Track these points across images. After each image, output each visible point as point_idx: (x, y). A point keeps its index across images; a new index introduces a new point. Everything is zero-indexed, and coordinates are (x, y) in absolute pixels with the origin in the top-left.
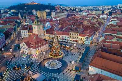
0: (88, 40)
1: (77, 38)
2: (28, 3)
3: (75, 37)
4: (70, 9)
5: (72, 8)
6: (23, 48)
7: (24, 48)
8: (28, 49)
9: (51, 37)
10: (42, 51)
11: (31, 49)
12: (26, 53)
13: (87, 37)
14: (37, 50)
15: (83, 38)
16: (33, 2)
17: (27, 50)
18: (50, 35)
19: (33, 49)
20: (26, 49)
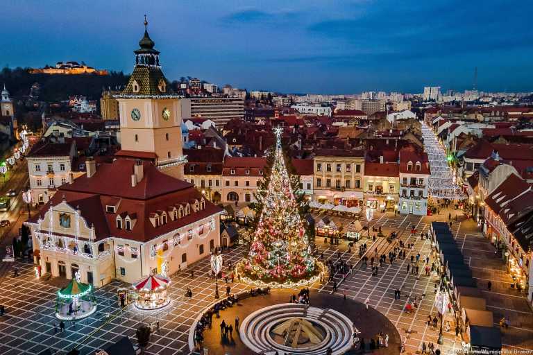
0: (416, 194)
1: (353, 184)
2: (47, 68)
3: (343, 184)
4: (248, 97)
5: (256, 94)
6: (60, 244)
7: (66, 240)
8: (94, 247)
9: (209, 189)
10: (184, 258)
11: (115, 243)
12: (81, 277)
13: (409, 176)
14: (160, 246)
15: (386, 182)
16: (74, 63)
17: (87, 250)
18: (207, 178)
19: (130, 245)
20: (81, 244)
